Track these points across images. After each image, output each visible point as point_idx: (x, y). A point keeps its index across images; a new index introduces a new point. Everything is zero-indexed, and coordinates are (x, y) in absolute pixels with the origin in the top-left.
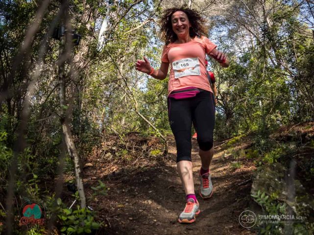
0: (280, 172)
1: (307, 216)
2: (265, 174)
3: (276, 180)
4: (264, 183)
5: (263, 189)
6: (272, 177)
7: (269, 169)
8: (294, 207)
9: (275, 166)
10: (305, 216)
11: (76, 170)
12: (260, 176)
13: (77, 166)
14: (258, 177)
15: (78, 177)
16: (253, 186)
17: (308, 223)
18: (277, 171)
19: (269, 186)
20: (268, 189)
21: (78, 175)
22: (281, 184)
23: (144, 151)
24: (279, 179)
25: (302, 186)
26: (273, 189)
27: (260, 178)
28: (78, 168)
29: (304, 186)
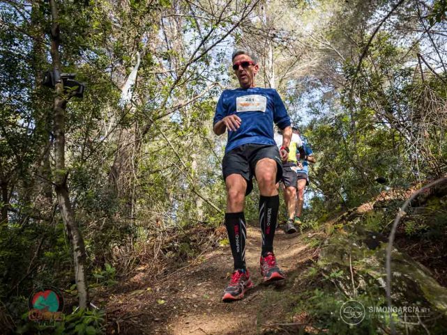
0: (360, 234)
1: (403, 292)
2: (337, 238)
3: (355, 244)
4: (335, 250)
5: (335, 257)
6: (347, 241)
7: (343, 232)
8: (381, 280)
9: (353, 227)
10: (399, 291)
11: (75, 253)
12: (329, 240)
13: (76, 247)
14: (326, 242)
15: (77, 264)
16: (319, 255)
17: (407, 302)
18: (356, 233)
19: (342, 253)
20: (342, 258)
21: (76, 260)
22: (362, 250)
23: (211, 242)
24: (360, 243)
25: (396, 250)
26: (349, 256)
27: (329, 243)
28: (77, 250)
29: (399, 251)
